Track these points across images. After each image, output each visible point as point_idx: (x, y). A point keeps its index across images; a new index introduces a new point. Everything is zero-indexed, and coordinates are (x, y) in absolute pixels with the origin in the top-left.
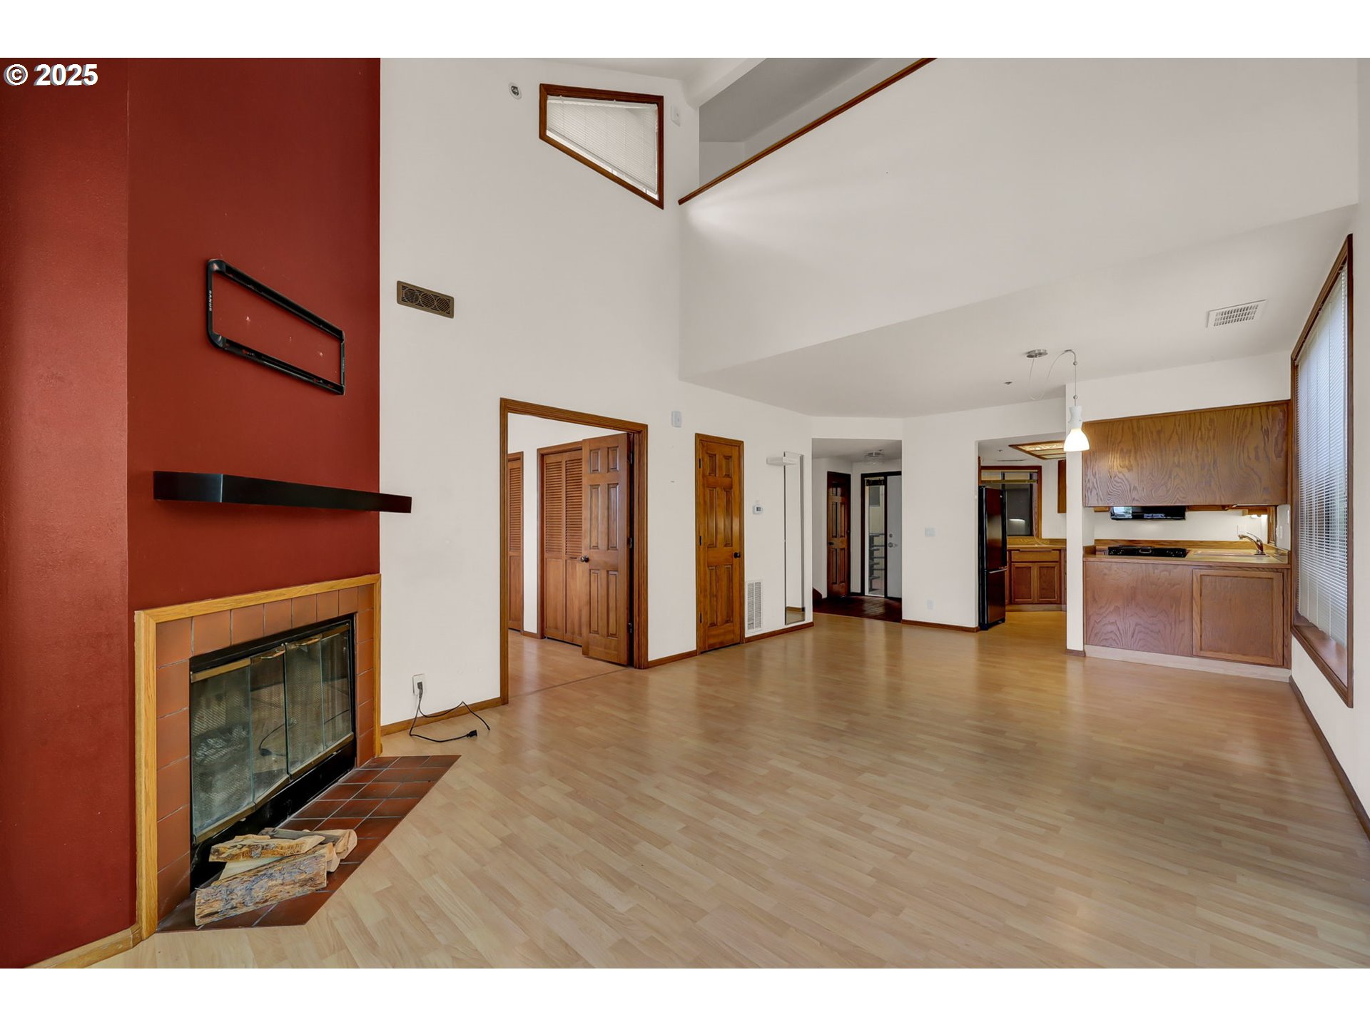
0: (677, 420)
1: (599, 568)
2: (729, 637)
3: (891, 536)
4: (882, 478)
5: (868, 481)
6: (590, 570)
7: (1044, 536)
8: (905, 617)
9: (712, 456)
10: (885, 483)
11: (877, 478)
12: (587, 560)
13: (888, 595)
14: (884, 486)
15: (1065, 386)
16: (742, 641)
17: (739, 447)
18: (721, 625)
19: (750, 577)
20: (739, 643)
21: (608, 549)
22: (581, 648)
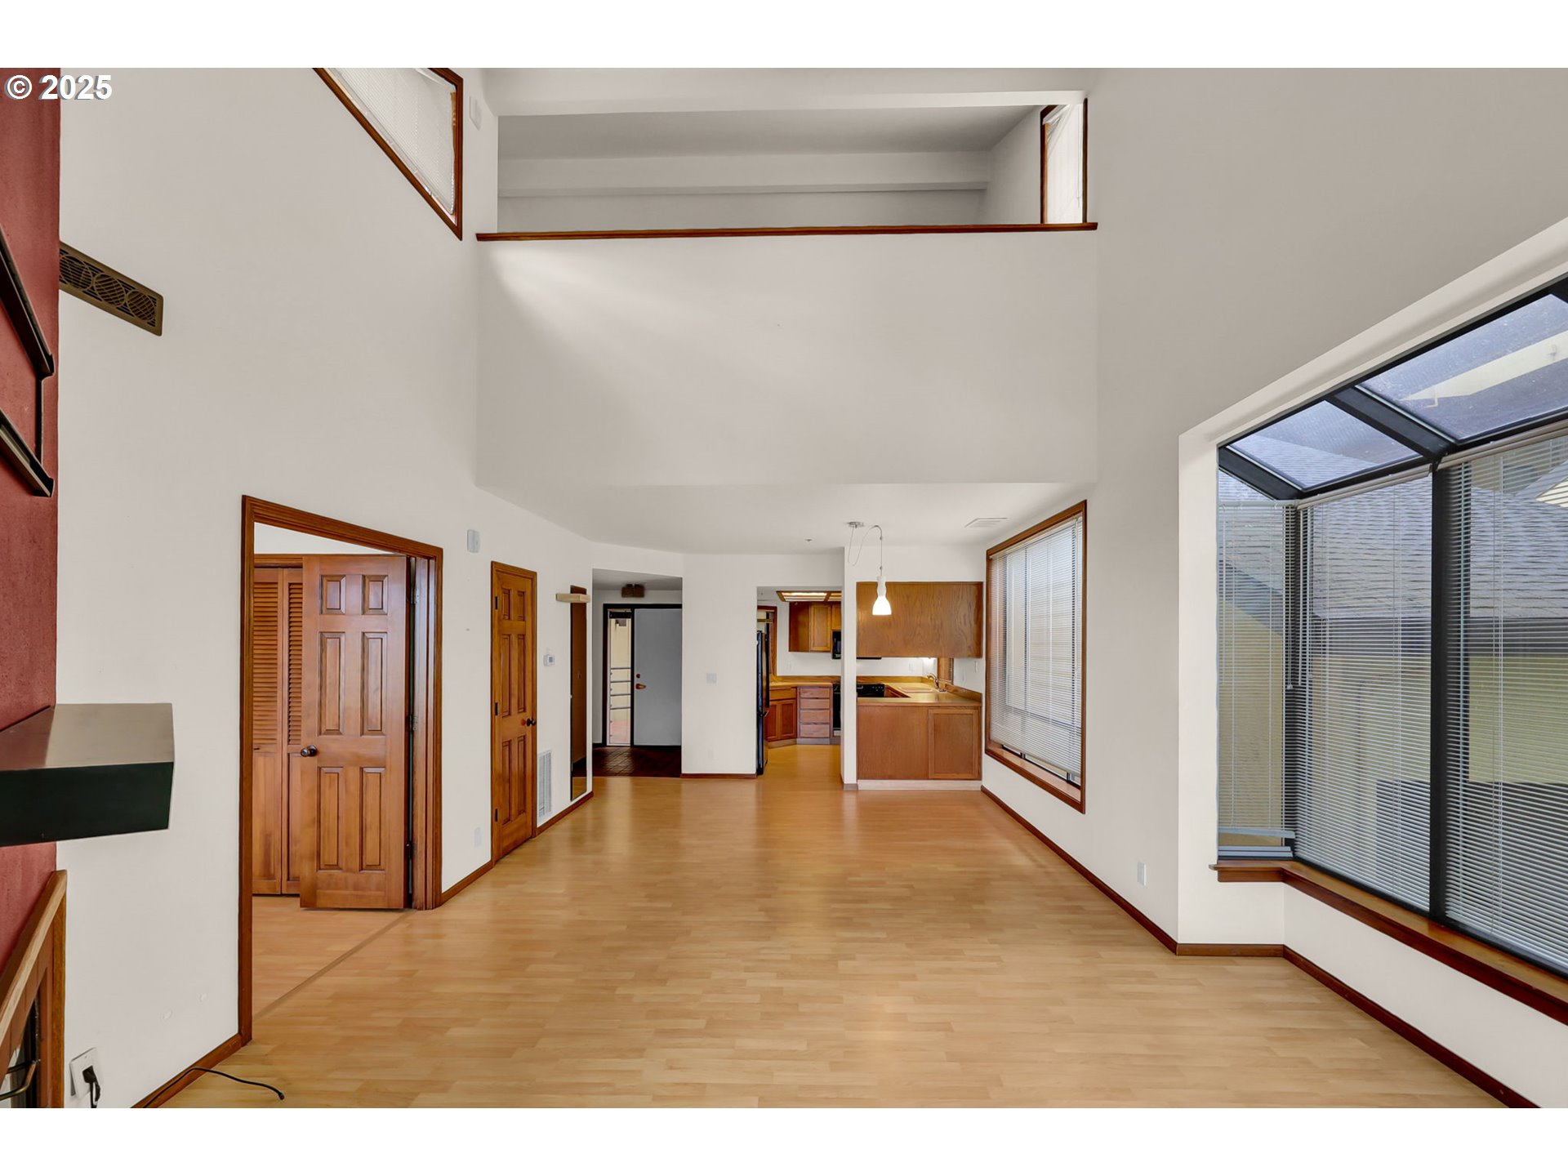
0: (473, 541)
1: (342, 764)
2: (522, 832)
3: (638, 676)
4: (629, 611)
5: (611, 613)
6: (320, 769)
7: (778, 675)
8: (684, 771)
9: (507, 592)
10: (631, 616)
11: (623, 611)
12: (313, 753)
13: (635, 744)
14: (630, 620)
15: (844, 548)
16: (535, 832)
17: (532, 579)
18: (516, 818)
19: (541, 750)
20: (531, 838)
21: (362, 733)
22: (299, 899)
